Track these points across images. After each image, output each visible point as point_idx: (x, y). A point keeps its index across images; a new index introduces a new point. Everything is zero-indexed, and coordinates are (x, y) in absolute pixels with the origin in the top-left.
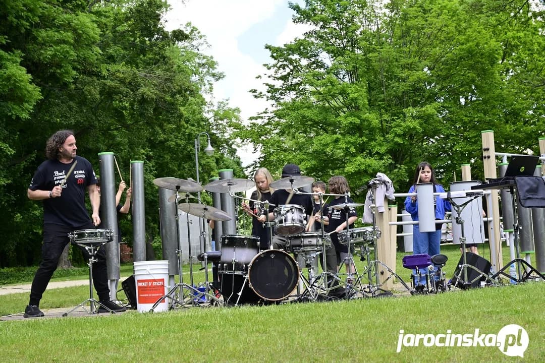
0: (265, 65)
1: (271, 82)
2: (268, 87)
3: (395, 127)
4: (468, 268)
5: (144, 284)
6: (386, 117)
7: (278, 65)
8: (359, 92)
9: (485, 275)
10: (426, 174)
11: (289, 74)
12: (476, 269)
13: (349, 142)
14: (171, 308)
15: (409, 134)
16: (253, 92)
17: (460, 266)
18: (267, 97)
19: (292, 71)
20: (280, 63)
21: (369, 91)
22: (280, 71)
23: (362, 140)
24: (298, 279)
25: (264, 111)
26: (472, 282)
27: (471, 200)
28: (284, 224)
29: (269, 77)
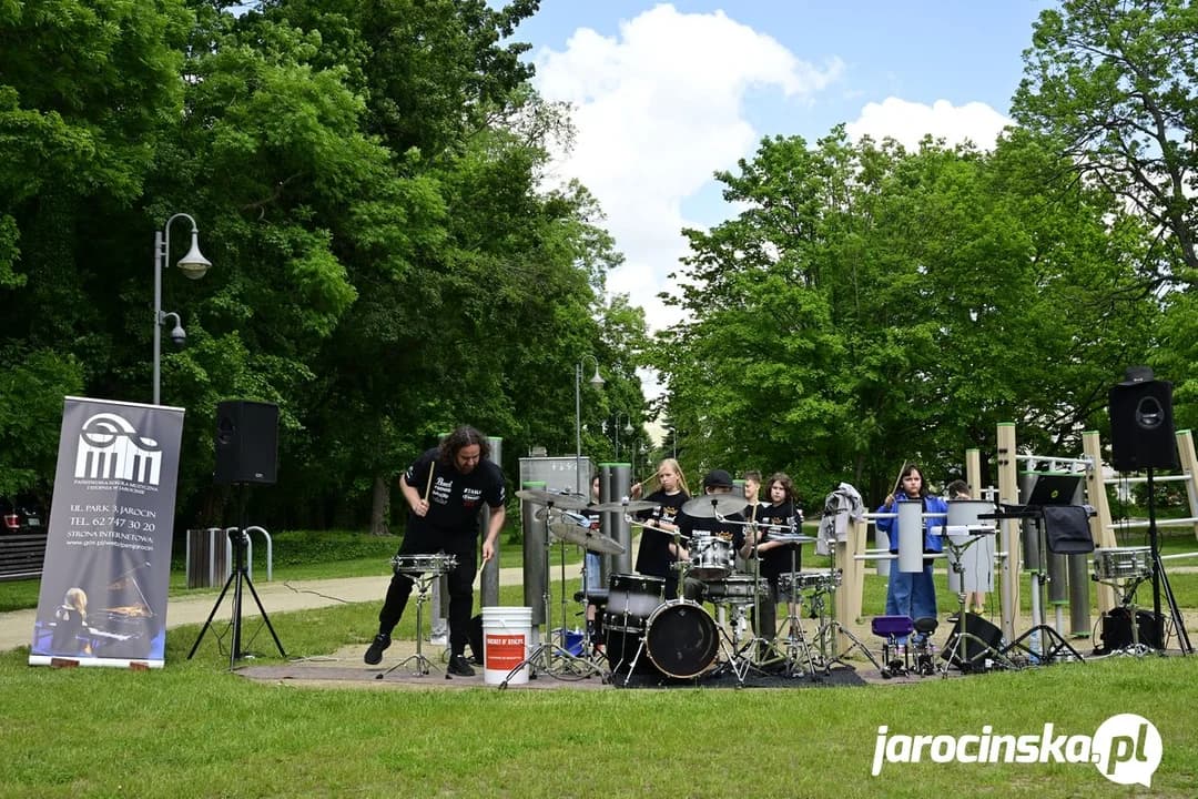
0: (681, 260)
1: (689, 281)
2: (684, 290)
3: (871, 355)
4: (968, 639)
5: (496, 642)
6: (855, 340)
7: (702, 258)
8: (815, 302)
9: (993, 650)
10: (914, 481)
11: (717, 270)
12: (978, 639)
13: (795, 377)
14: (533, 677)
15: (889, 368)
16: (664, 297)
17: (956, 635)
18: (684, 304)
19: (721, 266)
20: (703, 256)
21: (835, 300)
22: (704, 267)
23: (818, 374)
24: (717, 648)
25: (678, 323)
26: (973, 659)
27: (977, 539)
28: (700, 566)
29: (688, 275)
